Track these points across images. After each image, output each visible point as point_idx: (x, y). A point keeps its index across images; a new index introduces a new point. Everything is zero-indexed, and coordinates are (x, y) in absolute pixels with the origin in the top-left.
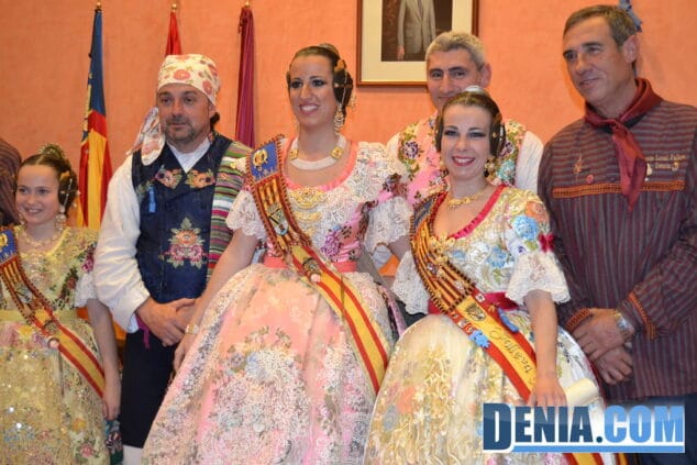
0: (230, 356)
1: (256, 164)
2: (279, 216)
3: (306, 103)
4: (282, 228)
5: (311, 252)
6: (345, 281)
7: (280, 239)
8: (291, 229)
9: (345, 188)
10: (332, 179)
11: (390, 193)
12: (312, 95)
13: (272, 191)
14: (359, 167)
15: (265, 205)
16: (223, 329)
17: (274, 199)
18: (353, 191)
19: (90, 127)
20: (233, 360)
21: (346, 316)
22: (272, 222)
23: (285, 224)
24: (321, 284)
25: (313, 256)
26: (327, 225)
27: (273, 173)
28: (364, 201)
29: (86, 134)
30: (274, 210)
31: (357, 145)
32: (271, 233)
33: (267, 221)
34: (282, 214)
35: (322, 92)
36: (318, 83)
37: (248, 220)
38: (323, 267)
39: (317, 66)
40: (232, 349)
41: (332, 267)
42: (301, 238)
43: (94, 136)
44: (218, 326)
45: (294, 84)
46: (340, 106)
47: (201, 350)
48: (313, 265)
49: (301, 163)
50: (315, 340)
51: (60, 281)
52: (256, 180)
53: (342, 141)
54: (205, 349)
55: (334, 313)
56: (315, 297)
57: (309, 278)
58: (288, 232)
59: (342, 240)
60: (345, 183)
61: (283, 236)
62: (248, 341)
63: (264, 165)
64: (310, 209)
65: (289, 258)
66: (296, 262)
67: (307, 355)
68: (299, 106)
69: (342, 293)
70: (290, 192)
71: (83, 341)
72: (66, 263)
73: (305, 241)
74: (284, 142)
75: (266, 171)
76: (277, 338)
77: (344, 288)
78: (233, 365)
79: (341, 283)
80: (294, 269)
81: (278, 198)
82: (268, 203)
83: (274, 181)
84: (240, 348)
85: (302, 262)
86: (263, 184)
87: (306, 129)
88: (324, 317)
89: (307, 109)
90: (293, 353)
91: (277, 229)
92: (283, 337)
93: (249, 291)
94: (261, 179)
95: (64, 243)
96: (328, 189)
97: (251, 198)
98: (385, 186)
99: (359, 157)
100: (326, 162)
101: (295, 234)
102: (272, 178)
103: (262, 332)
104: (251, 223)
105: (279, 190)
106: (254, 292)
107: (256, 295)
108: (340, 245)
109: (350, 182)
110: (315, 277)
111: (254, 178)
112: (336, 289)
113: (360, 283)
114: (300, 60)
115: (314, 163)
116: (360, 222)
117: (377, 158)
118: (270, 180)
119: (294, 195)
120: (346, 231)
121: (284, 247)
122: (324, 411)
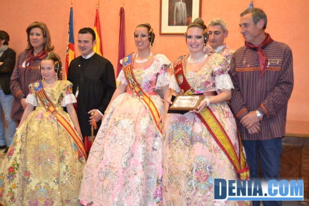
0: (114, 121)
1: (125, 61)
2: (130, 77)
3: (140, 42)
5: (140, 89)
7: (131, 85)
8: (134, 81)
10: (147, 66)
11: (164, 71)
13: (129, 70)
14: (155, 62)
15: (127, 74)
16: (113, 113)
18: (153, 70)
19: (69, 48)
21: (150, 109)
22: (129, 79)
23: (132, 80)
24: (143, 99)
25: (141, 90)
26: (144, 80)
27: (129, 64)
28: (156, 72)
29: (68, 51)
31: (156, 55)
32: (129, 83)
33: (127, 79)
34: (132, 77)
35: (144, 39)
36: (144, 36)
38: (144, 94)
39: (143, 30)
40: (115, 119)
41: (147, 94)
43: (71, 51)
44: (112, 112)
45: (136, 36)
46: (151, 43)
47: (107, 119)
48: (141, 93)
49: (137, 61)
51: (57, 97)
53: (151, 53)
54: (108, 119)
55: (146, 108)
58: (134, 83)
59: (150, 85)
60: (151, 67)
62: (120, 117)
63: (127, 62)
64: (140, 76)
65: (134, 91)
66: (136, 92)
67: (137, 120)
68: (137, 43)
70: (133, 70)
71: (66, 118)
72: (59, 91)
73: (138, 85)
74: (134, 55)
75: (127, 64)
77: (150, 100)
78: (115, 124)
79: (149, 98)
80: (135, 94)
81: (130, 72)
83: (129, 67)
84: (117, 119)
85: (138, 92)
86: (126, 67)
87: (140, 50)
88: (143, 109)
89: (140, 44)
90: (132, 120)
91: (130, 82)
92: (130, 115)
93: (122, 101)
95: (59, 85)
96: (145, 69)
97: (123, 72)
98: (162, 68)
99: (155, 59)
100: (145, 60)
101: (135, 83)
103: (124, 114)
104: (123, 80)
105: (131, 69)
106: (123, 102)
108: (149, 87)
109: (152, 67)
110: (141, 97)
111: (124, 66)
112: (147, 100)
114: (138, 28)
115: (142, 61)
116: (156, 80)
117: (160, 59)
118: (128, 66)
119: (135, 71)
120: (151, 82)
121: (132, 87)
122: (141, 138)
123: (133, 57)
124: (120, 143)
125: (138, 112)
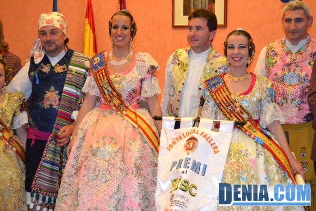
0: (90, 149)
1: (94, 64)
2: (106, 86)
3: (119, 36)
4: (108, 91)
5: (121, 101)
6: (136, 113)
7: (107, 96)
8: (112, 91)
9: (133, 72)
10: (127, 69)
11: (150, 76)
12: (123, 33)
13: (102, 75)
14: (138, 63)
15: (100, 81)
16: (86, 138)
17: (104, 79)
18: (136, 74)
20: (92, 151)
21: (139, 126)
22: (104, 89)
23: (110, 89)
24: (127, 115)
25: (122, 103)
26: (127, 89)
27: (102, 67)
28: (139, 78)
30: (104, 83)
31: (137, 54)
32: (103, 93)
33: (101, 88)
34: (108, 85)
35: (126, 32)
37: (92, 88)
38: (127, 108)
40: (91, 146)
41: (130, 108)
42: (117, 95)
44: (84, 137)
45: (114, 27)
46: (132, 38)
47: (77, 148)
48: (122, 106)
49: (113, 63)
50: (127, 139)
52: (95, 71)
54: (79, 147)
55: (134, 127)
56: (125, 121)
57: (121, 112)
58: (111, 93)
59: (133, 95)
60: (133, 70)
61: (109, 95)
62: (98, 142)
63: (98, 64)
64: (119, 83)
65: (112, 104)
66: (115, 106)
67: (124, 146)
68: (115, 37)
69: (136, 118)
70: (110, 75)
72: (13, 109)
73: (119, 96)
74: (106, 53)
75: (99, 67)
76: (110, 140)
77: (136, 115)
78: (92, 153)
80: (114, 108)
81: (105, 78)
82: (101, 81)
83: (103, 71)
84: (95, 146)
85: (117, 105)
86: (98, 72)
88: (130, 129)
89: (119, 39)
90: (118, 146)
91: (106, 92)
92: (113, 139)
93: (95, 120)
94: (97, 71)
96: (126, 74)
97: (93, 78)
98: (148, 72)
99: (138, 59)
100: (124, 61)
101: (114, 93)
102: (102, 70)
103: (103, 138)
104: (93, 90)
105: (106, 75)
106: (97, 121)
107: (99, 122)
108: (133, 98)
110: (123, 112)
111: (94, 70)
112: (133, 116)
113: (143, 113)
115: (119, 62)
116: (141, 87)
117: (145, 59)
118: (101, 70)
119: (112, 77)
120: (135, 91)
121: (109, 99)
122: (134, 170)
123: (106, 57)
124: (103, 180)
125: (123, 134)
